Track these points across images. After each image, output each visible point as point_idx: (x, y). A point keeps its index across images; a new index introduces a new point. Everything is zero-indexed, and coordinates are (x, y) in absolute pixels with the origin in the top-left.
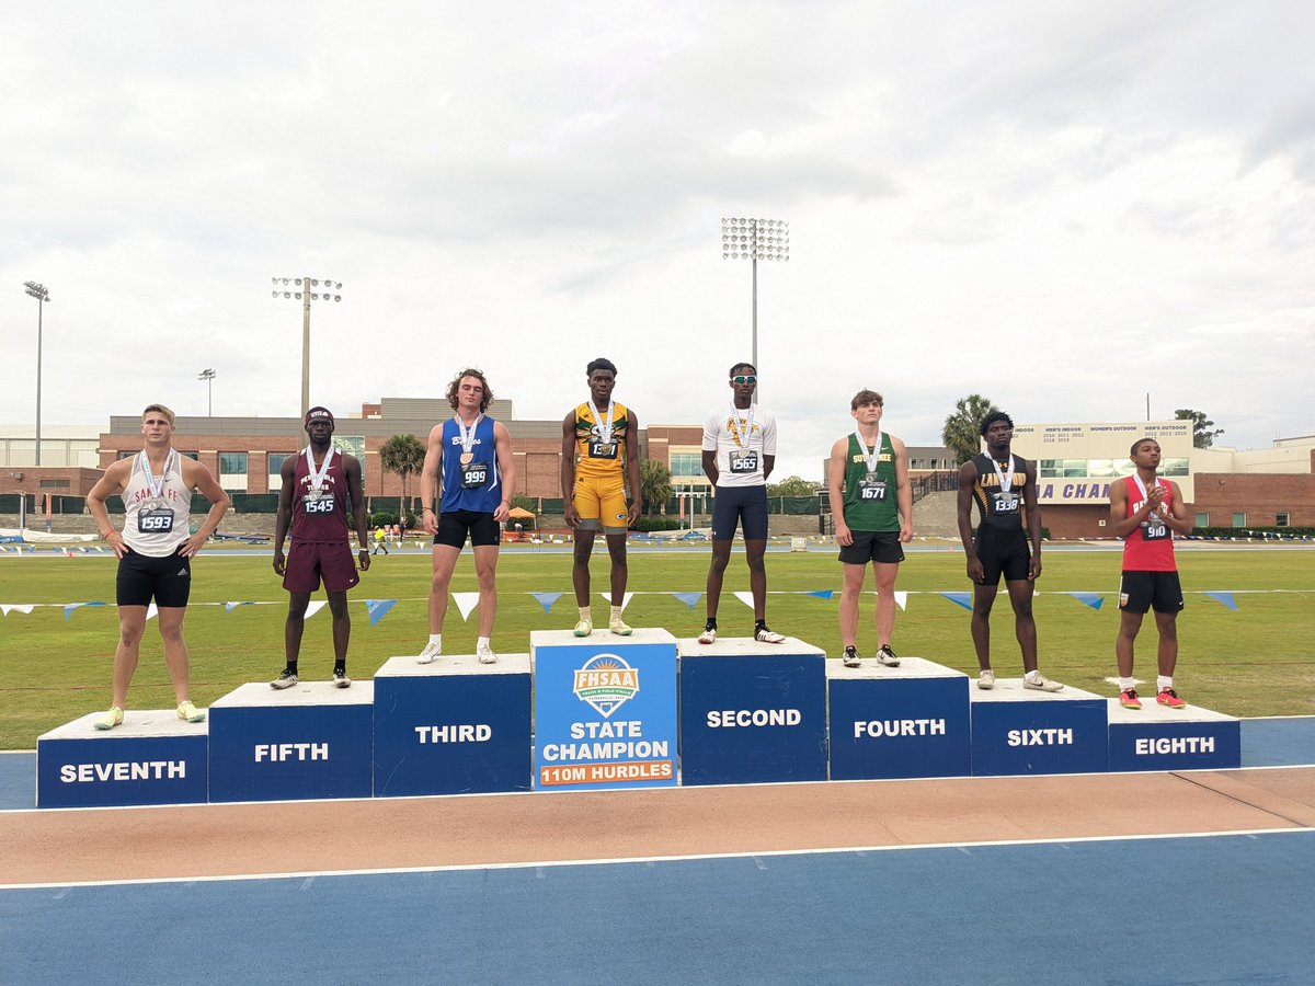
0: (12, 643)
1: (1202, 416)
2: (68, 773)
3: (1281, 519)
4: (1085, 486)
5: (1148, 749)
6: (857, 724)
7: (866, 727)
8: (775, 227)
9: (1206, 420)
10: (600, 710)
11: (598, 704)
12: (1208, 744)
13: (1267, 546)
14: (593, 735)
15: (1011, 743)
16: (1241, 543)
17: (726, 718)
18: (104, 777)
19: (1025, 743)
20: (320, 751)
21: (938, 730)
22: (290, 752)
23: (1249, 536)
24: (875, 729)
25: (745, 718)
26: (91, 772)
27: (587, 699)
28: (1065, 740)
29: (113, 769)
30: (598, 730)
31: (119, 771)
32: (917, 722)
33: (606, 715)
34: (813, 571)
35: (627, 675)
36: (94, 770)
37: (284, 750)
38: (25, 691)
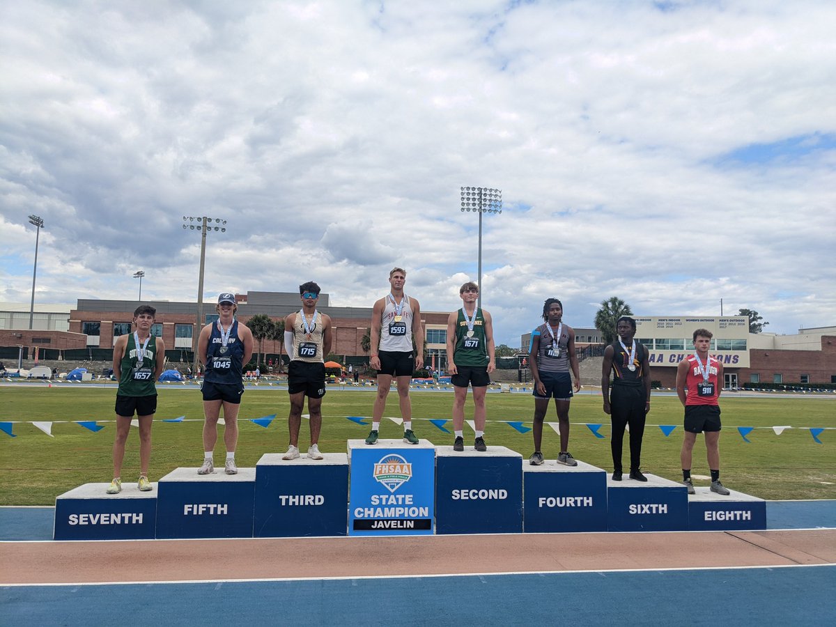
0: (23, 441)
1: (756, 313)
2: (73, 519)
3: (804, 378)
4: (683, 355)
5: (712, 517)
6: (541, 499)
7: (546, 501)
8: (493, 193)
9: (758, 316)
10: (389, 488)
11: (387, 484)
12: (747, 515)
13: (794, 395)
14: (384, 503)
15: (631, 512)
16: (779, 393)
17: (463, 494)
18: (94, 522)
19: (639, 512)
20: (222, 509)
21: (588, 504)
22: (205, 509)
23: (784, 389)
24: (551, 502)
25: (474, 494)
26: (87, 519)
27: (381, 481)
28: (663, 511)
29: (100, 518)
30: (387, 500)
31: (103, 519)
32: (576, 498)
33: (392, 491)
34: (515, 406)
35: (405, 467)
36: (89, 517)
37: (202, 508)
38: (36, 471)
